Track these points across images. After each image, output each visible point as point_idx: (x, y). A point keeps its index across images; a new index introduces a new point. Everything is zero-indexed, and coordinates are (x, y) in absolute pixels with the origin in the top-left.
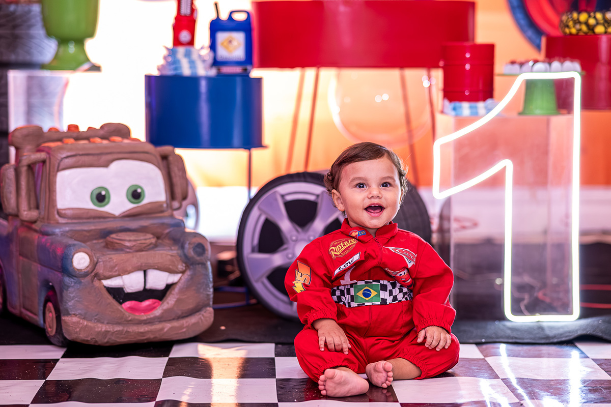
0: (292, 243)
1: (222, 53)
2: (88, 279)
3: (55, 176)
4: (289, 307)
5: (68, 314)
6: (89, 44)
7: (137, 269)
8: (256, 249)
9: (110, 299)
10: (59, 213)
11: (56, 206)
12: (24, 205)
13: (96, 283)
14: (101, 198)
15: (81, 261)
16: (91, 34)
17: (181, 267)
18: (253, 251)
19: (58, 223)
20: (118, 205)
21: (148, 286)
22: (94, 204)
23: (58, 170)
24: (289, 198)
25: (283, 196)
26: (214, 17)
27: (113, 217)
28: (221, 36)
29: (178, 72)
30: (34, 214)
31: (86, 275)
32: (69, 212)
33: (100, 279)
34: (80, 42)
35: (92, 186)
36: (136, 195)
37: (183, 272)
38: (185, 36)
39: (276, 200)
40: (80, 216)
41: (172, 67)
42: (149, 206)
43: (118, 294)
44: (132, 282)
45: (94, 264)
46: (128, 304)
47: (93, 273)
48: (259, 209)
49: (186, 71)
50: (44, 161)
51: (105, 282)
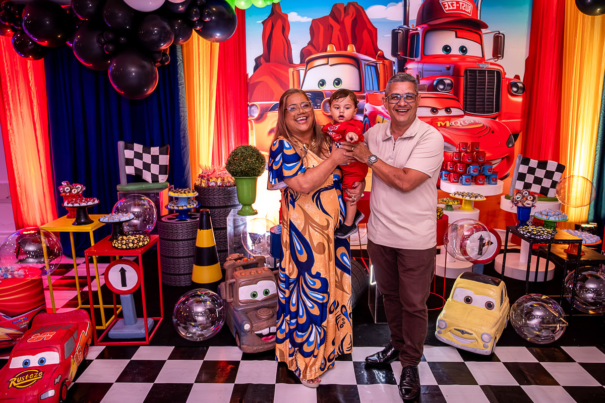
3: (238, 289)
5: (243, 344)
6: (253, 205)
7: (267, 327)
9: (257, 338)
10: (240, 301)
11: (239, 299)
12: (228, 296)
13: (253, 333)
14: (254, 295)
15: (247, 327)
16: (254, 202)
19: (239, 305)
20: (261, 297)
21: (271, 332)
22: (252, 298)
27: (259, 301)
30: (232, 299)
31: (249, 331)
32: (243, 301)
34: (250, 205)
35: (251, 291)
36: (266, 293)
40: (247, 302)
42: (271, 296)
43: (261, 336)
44: (265, 331)
45: (252, 327)
46: (264, 338)
47: (251, 330)
50: (235, 282)
51: (256, 332)
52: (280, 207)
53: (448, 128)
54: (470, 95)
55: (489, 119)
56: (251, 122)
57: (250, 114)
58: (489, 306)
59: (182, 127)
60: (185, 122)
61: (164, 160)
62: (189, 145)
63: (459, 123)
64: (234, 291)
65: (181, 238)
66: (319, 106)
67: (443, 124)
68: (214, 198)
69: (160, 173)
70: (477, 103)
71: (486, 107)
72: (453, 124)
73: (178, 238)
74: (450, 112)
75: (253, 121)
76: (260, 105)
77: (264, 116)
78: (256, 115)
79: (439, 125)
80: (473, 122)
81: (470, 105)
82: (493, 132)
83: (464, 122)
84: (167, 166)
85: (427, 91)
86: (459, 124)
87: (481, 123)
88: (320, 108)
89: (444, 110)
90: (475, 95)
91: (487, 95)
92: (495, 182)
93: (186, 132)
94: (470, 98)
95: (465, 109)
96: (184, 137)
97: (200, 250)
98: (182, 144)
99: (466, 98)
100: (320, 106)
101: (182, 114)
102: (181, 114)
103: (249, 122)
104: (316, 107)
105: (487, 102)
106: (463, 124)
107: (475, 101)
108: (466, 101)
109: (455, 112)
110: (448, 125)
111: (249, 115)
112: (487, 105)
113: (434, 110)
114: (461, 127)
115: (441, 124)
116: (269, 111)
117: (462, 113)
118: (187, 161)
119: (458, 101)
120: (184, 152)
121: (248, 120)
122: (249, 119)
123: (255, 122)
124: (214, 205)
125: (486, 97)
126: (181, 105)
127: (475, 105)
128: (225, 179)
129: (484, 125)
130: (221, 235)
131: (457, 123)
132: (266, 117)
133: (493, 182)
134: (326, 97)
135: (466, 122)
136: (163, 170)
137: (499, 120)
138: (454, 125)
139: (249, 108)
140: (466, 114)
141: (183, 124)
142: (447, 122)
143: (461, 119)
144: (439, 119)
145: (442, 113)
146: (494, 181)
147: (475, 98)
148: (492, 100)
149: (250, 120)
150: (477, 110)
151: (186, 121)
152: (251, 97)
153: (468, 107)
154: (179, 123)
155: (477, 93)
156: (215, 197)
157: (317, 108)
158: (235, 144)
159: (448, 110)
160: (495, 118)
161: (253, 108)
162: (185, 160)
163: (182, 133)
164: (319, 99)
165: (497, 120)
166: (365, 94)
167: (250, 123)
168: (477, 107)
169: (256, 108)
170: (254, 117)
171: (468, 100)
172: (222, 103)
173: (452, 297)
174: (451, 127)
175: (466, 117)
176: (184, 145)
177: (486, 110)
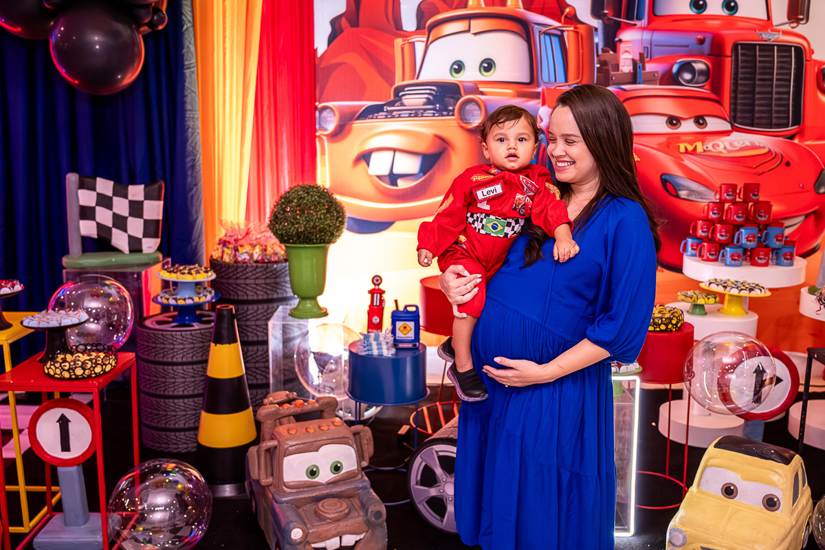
0: (443, 483)
1: (399, 334)
2: (302, 545)
3: (283, 460)
4: (440, 523)
6: (319, 299)
7: (335, 536)
8: (419, 483)
10: (284, 484)
11: (283, 480)
12: (262, 473)
13: (308, 546)
14: (313, 473)
15: (297, 534)
16: (321, 292)
17: (365, 528)
18: (417, 484)
19: (284, 492)
20: (325, 476)
21: (343, 545)
22: (308, 477)
23: (284, 456)
24: (441, 454)
25: (437, 452)
26: (394, 309)
27: (322, 484)
28: (399, 324)
29: (370, 353)
30: (270, 480)
31: (300, 543)
32: (292, 484)
33: (310, 544)
34: (314, 298)
35: (307, 465)
36: (337, 468)
37: (367, 532)
38: (376, 320)
39: (433, 454)
40: (300, 487)
41: (367, 348)
42: (346, 474)
44: (332, 544)
45: (306, 535)
47: (305, 541)
48: (421, 457)
49: (375, 352)
50: (276, 447)
51: (313, 545)
52: (369, 303)
53: (699, 155)
54: (744, 92)
55: (781, 139)
56: (321, 140)
57: (320, 124)
58: (771, 503)
59: (189, 148)
60: (195, 138)
61: (154, 210)
62: (202, 183)
63: (722, 146)
64: (275, 462)
65: (180, 360)
66: (451, 111)
67: (690, 148)
68: (247, 285)
69: (145, 235)
70: (757, 108)
71: (774, 115)
72: (710, 147)
73: (175, 360)
74: (704, 124)
75: (324, 138)
76: (340, 108)
77: (347, 128)
78: (331, 127)
79: (682, 150)
80: (749, 144)
81: (743, 111)
82: (788, 164)
83: (731, 144)
84: (158, 221)
85: (660, 84)
86: (721, 149)
87: (764, 147)
88: (453, 115)
89: (692, 120)
90: (753, 92)
91: (777, 93)
92: (789, 261)
93: (198, 156)
94: (743, 99)
95: (733, 120)
96: (193, 167)
97: (214, 384)
98: (189, 179)
99: (735, 98)
100: (453, 110)
101: (190, 123)
102: (188, 123)
103: (317, 140)
104: (445, 113)
105: (777, 105)
106: (729, 147)
107: (753, 105)
108: (735, 104)
109: (714, 124)
110: (700, 149)
111: (317, 127)
112: (778, 112)
113: (673, 121)
114: (725, 154)
115: (686, 149)
116: (358, 118)
117: (727, 127)
118: (197, 212)
119: (720, 103)
120: (192, 197)
121: (316, 137)
122: (317, 134)
123: (328, 141)
124: (245, 298)
125: (775, 96)
126: (188, 107)
127: (752, 112)
128: (269, 249)
129: (770, 151)
130: (258, 354)
131: (718, 146)
132: (350, 130)
133: (785, 261)
134: (466, 94)
135: (735, 144)
136: (151, 229)
137: (799, 141)
138: (712, 149)
139: (317, 114)
140: (735, 129)
141: (192, 142)
142: (699, 145)
143: (726, 138)
144: (683, 138)
145: (688, 126)
146: (787, 259)
147: (754, 99)
148: (786, 102)
149: (319, 136)
150: (756, 121)
151: (197, 137)
152: (322, 93)
153: (739, 115)
154: (185, 141)
155: (757, 89)
156: (248, 281)
157: (448, 115)
158: (291, 181)
159: (699, 120)
160: (792, 137)
161: (325, 114)
162: (194, 211)
163: (189, 159)
164: (452, 98)
165: (796, 141)
166: (540, 90)
167: (319, 141)
168: (757, 115)
169: (332, 114)
170: (326, 130)
171: (739, 101)
172: (266, 103)
173: (699, 485)
174: (706, 155)
175: (735, 135)
176: (193, 183)
177: (774, 121)
